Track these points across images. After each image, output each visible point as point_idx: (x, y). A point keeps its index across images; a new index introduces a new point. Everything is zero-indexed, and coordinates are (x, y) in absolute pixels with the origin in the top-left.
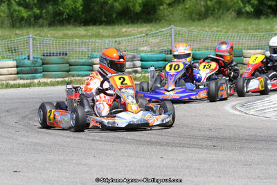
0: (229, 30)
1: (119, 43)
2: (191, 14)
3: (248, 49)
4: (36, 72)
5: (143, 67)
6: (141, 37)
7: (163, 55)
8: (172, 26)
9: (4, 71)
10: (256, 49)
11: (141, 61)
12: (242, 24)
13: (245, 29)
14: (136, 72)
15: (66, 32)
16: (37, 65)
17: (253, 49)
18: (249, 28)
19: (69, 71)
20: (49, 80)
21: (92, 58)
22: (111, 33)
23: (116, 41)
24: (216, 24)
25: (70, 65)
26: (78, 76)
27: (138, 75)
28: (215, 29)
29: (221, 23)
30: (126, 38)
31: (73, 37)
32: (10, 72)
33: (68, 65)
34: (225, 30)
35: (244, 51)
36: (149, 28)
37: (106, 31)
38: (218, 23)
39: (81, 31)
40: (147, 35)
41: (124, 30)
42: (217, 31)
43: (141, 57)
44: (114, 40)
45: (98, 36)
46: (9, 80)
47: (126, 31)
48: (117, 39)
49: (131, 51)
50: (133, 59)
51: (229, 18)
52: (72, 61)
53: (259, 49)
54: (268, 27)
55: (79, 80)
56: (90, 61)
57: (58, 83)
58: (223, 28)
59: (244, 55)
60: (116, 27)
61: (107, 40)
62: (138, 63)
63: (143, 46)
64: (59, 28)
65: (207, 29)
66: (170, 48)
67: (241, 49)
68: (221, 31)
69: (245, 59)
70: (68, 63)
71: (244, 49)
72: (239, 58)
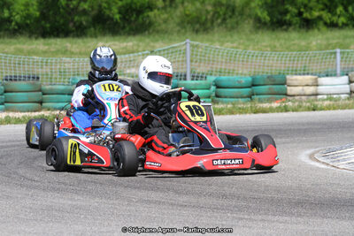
0: (248, 46)
3: (292, 74)
7: (175, 82)
8: (188, 41)
10: (304, 74)
15: (18, 46)
17: (300, 74)
18: (277, 44)
19: (41, 103)
21: (73, 83)
22: (83, 50)
24: (229, 38)
25: (44, 94)
28: (229, 44)
29: (236, 37)
33: (40, 93)
34: (242, 47)
35: (288, 77)
36: (135, 42)
37: (74, 46)
38: (232, 36)
40: (152, 52)
45: (65, 52)
52: (47, 87)
53: (308, 74)
58: (240, 44)
59: (288, 82)
60: (89, 39)
64: (7, 40)
66: (184, 71)
67: (284, 74)
68: (237, 48)
69: (288, 88)
70: (40, 90)
71: (288, 74)
72: (281, 86)
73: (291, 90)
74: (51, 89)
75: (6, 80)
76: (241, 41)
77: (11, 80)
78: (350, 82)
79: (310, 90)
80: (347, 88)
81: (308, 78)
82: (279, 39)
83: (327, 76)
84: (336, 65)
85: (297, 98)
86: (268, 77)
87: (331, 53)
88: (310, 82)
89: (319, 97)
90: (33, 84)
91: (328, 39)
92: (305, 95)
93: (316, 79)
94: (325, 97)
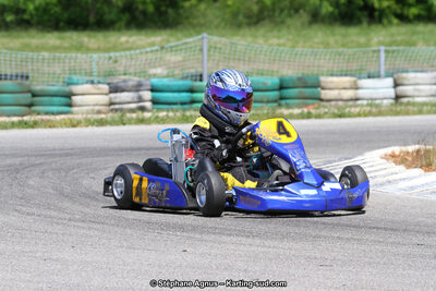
0: (298, 42)
1: (116, 62)
2: (235, 15)
5: (155, 102)
6: (152, 51)
7: (188, 83)
8: (205, 35)
10: (341, 75)
11: (152, 90)
12: (320, 34)
13: (322, 43)
14: (143, 109)
17: (337, 75)
18: (331, 40)
19: (30, 105)
21: (69, 84)
22: (102, 45)
23: (110, 58)
24: (275, 32)
25: (34, 95)
26: (47, 113)
27: (147, 115)
28: (275, 41)
29: (284, 32)
30: (128, 53)
31: (38, 49)
33: (30, 95)
34: (290, 44)
35: (322, 79)
36: (165, 37)
37: (93, 40)
38: (279, 31)
39: (52, 39)
40: (162, 48)
41: (124, 39)
42: (279, 45)
43: (152, 86)
44: (107, 55)
45: (80, 48)
47: (127, 42)
48: (112, 54)
49: (135, 74)
50: (138, 88)
51: (298, 24)
52: (37, 88)
53: (346, 75)
54: (362, 40)
55: (48, 121)
56: (67, 89)
57: (13, 125)
58: (288, 40)
59: (323, 84)
60: (111, 33)
61: (95, 56)
62: (147, 95)
63: (155, 67)
64: (14, 33)
65: (261, 41)
66: (200, 70)
67: (318, 75)
68: (284, 45)
69: (323, 92)
70: (29, 91)
71: (322, 75)
72: (314, 90)
73: (325, 94)
76: (291, 37)
78: (396, 85)
79: (348, 94)
80: (392, 93)
81: (347, 80)
82: (334, 35)
83: (369, 77)
84: (379, 66)
85: (333, 103)
86: (299, 79)
87: (374, 51)
88: (348, 85)
89: (359, 102)
90: (20, 84)
91: (392, 35)
92: (341, 100)
93: (355, 82)
94: (365, 102)
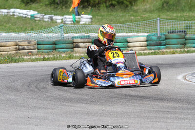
4: (160, 44)
9: (137, 44)
16: (161, 39)
20: (169, 50)
32: (141, 45)
46: (140, 50)
74: (190, 37)
75: (168, 33)
77: (171, 33)
